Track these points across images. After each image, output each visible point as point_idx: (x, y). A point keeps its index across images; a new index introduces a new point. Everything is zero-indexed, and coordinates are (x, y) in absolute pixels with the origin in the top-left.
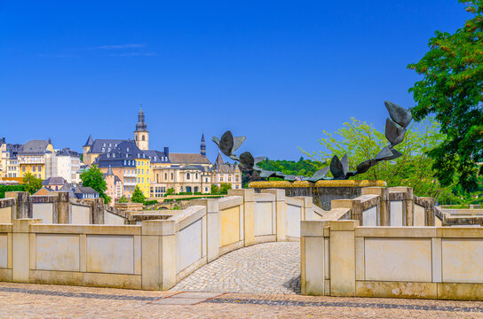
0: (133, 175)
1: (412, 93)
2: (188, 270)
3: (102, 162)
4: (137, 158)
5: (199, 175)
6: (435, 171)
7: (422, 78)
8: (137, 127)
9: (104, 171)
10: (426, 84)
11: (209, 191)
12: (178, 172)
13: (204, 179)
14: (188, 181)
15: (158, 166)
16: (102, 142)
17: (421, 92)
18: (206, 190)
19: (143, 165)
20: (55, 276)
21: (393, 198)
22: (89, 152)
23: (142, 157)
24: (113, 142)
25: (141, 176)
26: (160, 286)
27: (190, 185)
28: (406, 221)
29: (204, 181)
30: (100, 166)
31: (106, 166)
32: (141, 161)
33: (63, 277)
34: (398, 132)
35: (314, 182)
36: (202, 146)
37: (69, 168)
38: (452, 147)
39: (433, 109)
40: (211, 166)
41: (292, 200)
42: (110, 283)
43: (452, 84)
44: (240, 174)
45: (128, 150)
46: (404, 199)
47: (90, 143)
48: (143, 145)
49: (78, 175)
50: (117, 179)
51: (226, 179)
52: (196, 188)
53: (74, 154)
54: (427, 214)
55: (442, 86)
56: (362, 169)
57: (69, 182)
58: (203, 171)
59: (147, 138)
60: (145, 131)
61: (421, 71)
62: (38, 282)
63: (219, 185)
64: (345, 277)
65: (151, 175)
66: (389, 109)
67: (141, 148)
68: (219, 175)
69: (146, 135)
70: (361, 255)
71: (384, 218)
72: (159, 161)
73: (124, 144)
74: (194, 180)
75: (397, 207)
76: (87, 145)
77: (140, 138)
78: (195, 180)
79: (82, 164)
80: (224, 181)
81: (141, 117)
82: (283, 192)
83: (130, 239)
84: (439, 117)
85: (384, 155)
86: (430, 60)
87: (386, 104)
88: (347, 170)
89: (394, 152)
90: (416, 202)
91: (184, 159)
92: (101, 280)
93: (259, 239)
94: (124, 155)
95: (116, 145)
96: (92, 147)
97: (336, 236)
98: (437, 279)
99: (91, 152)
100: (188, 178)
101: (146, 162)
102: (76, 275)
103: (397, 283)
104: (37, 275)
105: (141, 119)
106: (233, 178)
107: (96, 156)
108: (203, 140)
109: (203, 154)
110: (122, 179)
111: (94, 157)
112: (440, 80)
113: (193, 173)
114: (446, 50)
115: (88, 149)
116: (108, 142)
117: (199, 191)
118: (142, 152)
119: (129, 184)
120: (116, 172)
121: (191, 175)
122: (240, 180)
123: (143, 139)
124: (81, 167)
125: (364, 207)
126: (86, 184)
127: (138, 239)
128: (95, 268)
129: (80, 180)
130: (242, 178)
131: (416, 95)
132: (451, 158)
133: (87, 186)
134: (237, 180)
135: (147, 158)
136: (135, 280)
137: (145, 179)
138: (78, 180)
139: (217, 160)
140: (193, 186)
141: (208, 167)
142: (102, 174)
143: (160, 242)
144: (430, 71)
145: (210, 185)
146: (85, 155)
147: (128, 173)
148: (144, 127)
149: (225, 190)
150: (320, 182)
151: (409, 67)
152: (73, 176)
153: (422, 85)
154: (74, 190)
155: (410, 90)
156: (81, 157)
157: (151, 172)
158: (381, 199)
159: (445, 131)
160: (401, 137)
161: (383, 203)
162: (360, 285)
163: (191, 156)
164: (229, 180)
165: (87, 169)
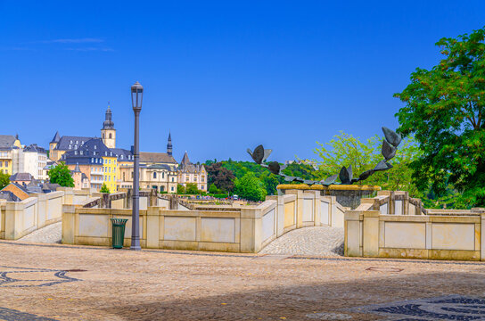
0: (100, 173)
1: (398, 117)
2: (267, 241)
3: (70, 158)
4: (104, 156)
5: (165, 175)
6: (414, 179)
7: (405, 105)
8: (105, 125)
9: (71, 168)
10: (409, 110)
11: (175, 191)
12: (145, 170)
13: (171, 178)
14: (154, 180)
15: (125, 164)
16: (69, 139)
17: (405, 117)
18: (172, 189)
19: (110, 163)
20: (177, 244)
21: (397, 198)
22: (55, 149)
23: (109, 156)
24: (80, 139)
25: (107, 174)
26: (253, 250)
27: (157, 184)
28: (404, 212)
29: (171, 180)
30: (67, 163)
31: (74, 163)
32: (108, 159)
33: (183, 245)
34: (391, 150)
35: (327, 186)
36: (168, 146)
37: (37, 165)
38: (428, 161)
39: (413, 130)
40: (177, 166)
41: (325, 198)
42: (218, 249)
43: (429, 112)
44: (206, 174)
45: (95, 147)
46: (403, 199)
47: (57, 140)
48: (110, 143)
49: (45, 172)
50: (84, 177)
51: (191, 179)
52: (162, 187)
53: (41, 150)
54: (416, 210)
55: (421, 113)
56: (363, 177)
57: (36, 178)
58: (170, 170)
59: (113, 136)
60: (111, 129)
61: (404, 100)
62: (165, 248)
63: (185, 185)
64: (372, 246)
65: (118, 173)
66: (385, 133)
67: (108, 146)
68: (185, 175)
69: (113, 133)
70: (382, 232)
71: (391, 210)
72: (126, 160)
73: (91, 142)
74: (160, 179)
75: (399, 204)
76: (53, 141)
77: (107, 136)
78: (162, 180)
79: (49, 161)
80: (190, 181)
81: (109, 115)
82: (318, 193)
83: (233, 221)
84: (418, 137)
85: (380, 167)
86: (411, 91)
87: (383, 129)
88: (351, 177)
89: (388, 165)
90: (410, 202)
91: (151, 158)
92: (211, 246)
93: (304, 224)
94: (92, 152)
95: (83, 143)
96: (59, 143)
97: (367, 221)
98: (429, 247)
99: (58, 148)
100: (155, 177)
101: (113, 160)
102: (193, 243)
103: (404, 249)
104: (165, 243)
105: (109, 116)
106: (199, 178)
107: (63, 152)
108: (169, 140)
109: (170, 154)
110: (89, 176)
111: (60, 154)
112: (419, 108)
113: (160, 172)
114: (424, 85)
115: (55, 145)
116: (75, 139)
117: (165, 190)
118: (109, 150)
119: (97, 182)
120: (83, 169)
121: (157, 175)
122: (206, 181)
123: (110, 137)
124: (48, 163)
125: (380, 203)
126: (54, 180)
127: (238, 220)
128: (207, 239)
129: (48, 177)
130: (208, 179)
131: (400, 119)
132: (427, 170)
133: (55, 182)
134: (203, 180)
135: (114, 156)
136: (236, 247)
137: (112, 177)
138: (45, 177)
139: (183, 160)
140: (159, 185)
141: (174, 167)
142: (70, 171)
143: (254, 222)
144: (411, 100)
145: (176, 185)
146: (51, 151)
147: (95, 171)
148: (111, 125)
149: (192, 190)
150: (332, 186)
151: (395, 96)
152: (40, 173)
153: (405, 110)
154: (41, 186)
155: (396, 115)
156: (47, 152)
157: (118, 170)
158: (390, 198)
159: (423, 148)
160: (392, 154)
161: (391, 201)
162: (381, 250)
163: (157, 156)
164: (195, 180)
165: (54, 165)
